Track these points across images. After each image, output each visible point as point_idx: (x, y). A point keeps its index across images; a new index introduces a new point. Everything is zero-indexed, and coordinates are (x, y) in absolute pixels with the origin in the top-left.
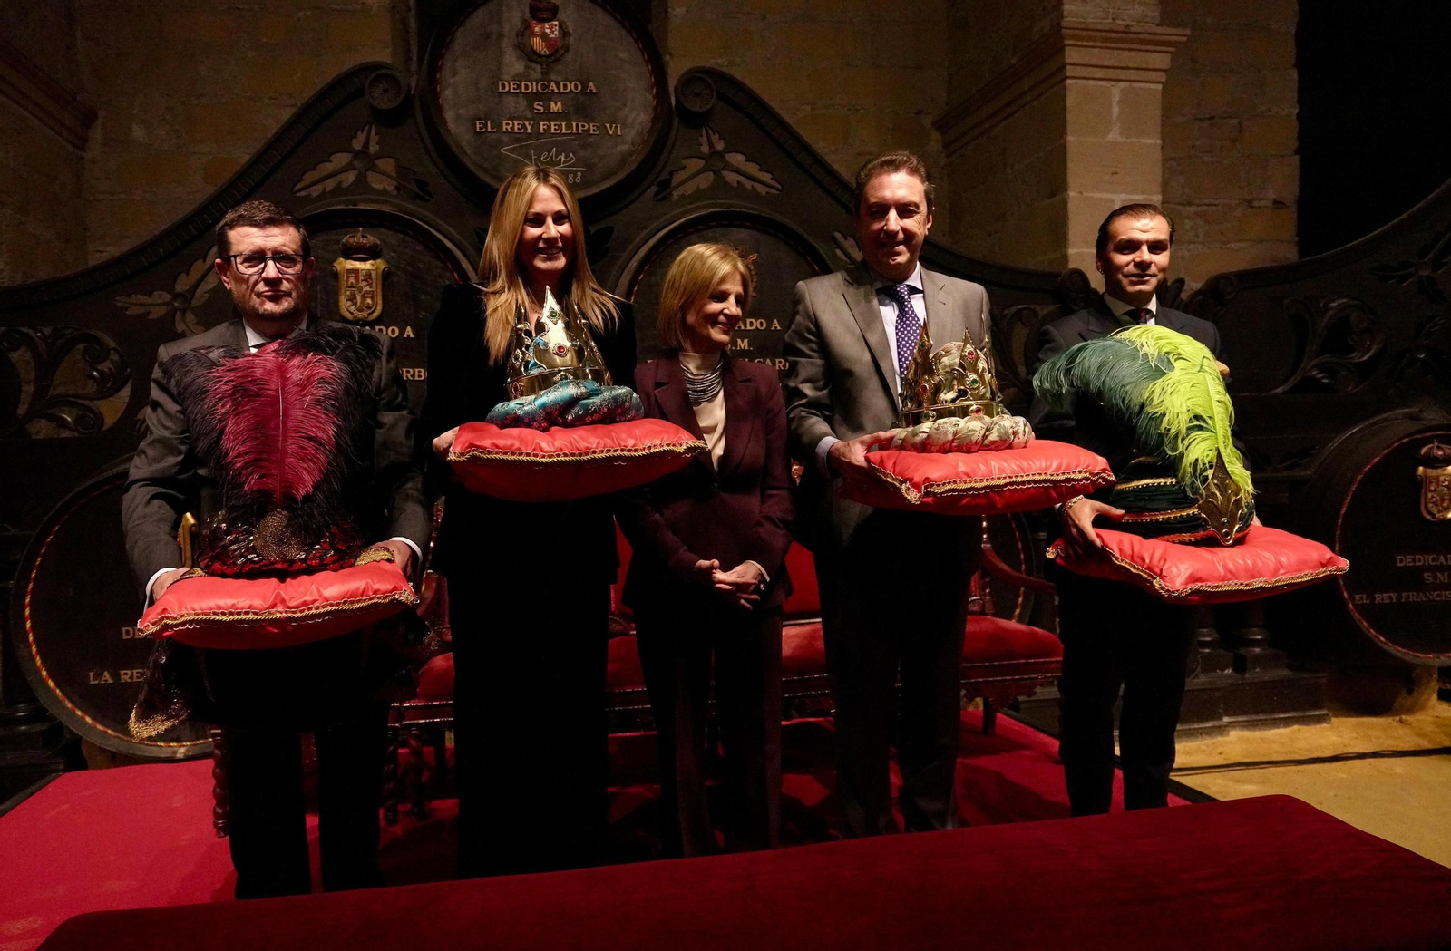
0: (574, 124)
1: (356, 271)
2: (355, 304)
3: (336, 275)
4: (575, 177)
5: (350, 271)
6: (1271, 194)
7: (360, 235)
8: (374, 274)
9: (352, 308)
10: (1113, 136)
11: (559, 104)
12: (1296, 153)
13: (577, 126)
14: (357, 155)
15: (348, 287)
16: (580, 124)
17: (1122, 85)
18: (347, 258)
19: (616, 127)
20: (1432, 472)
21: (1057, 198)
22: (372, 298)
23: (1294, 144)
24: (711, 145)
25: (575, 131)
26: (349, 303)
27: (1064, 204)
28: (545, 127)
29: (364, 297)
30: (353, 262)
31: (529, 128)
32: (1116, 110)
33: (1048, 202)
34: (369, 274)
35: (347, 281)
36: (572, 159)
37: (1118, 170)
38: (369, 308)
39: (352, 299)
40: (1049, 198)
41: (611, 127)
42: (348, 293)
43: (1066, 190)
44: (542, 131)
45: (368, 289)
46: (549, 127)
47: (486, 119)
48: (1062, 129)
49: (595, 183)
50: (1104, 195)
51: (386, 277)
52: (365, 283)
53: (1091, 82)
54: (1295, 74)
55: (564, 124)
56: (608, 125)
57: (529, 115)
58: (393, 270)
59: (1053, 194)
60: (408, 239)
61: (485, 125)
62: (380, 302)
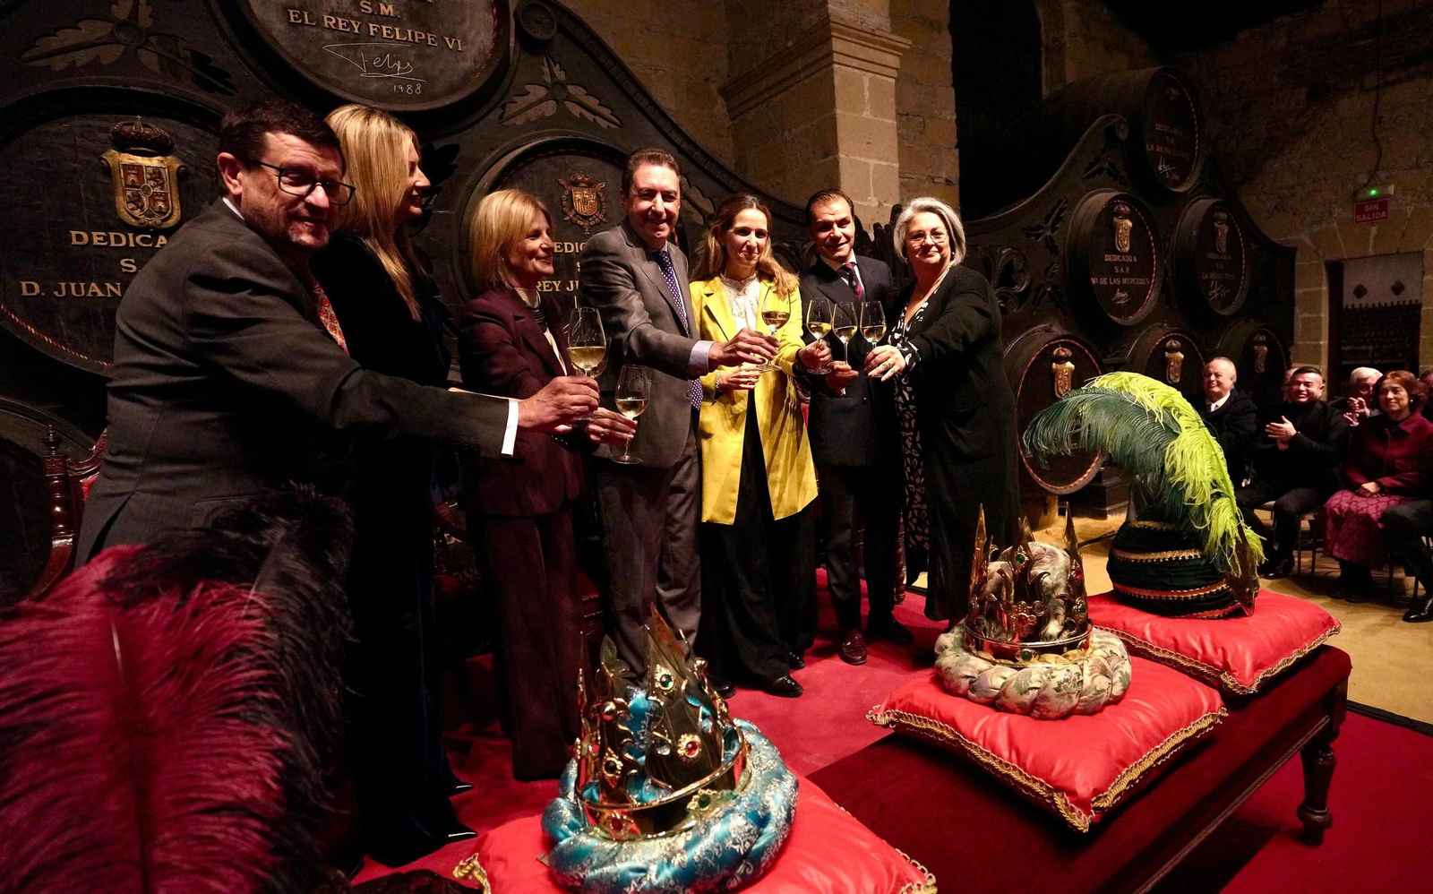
0: (409, 32)
1: (139, 169)
2: (142, 208)
3: (107, 171)
4: (414, 88)
5: (127, 167)
6: (944, 175)
7: (138, 123)
8: (165, 173)
9: (137, 213)
10: (866, 114)
11: (390, 7)
12: (956, 147)
13: (413, 34)
14: (121, 25)
15: (127, 186)
16: (416, 33)
17: (870, 74)
18: (122, 150)
19: (456, 42)
20: (1060, 367)
21: (830, 158)
22: (165, 201)
23: (955, 141)
24: (552, 74)
25: (410, 39)
26: (131, 206)
27: (836, 163)
28: (376, 29)
29: (153, 199)
30: (132, 156)
31: (356, 27)
32: (867, 94)
33: (823, 161)
34: (156, 174)
35: (126, 178)
36: (409, 69)
37: (870, 141)
38: (161, 212)
39: (136, 200)
40: (823, 158)
41: (451, 42)
42: (129, 193)
43: (837, 152)
44: (372, 34)
45: (158, 190)
46: (380, 30)
47: (302, 8)
48: (832, 103)
49: (436, 97)
50: (863, 159)
51: (182, 177)
52: (152, 183)
53: (850, 69)
54: (952, 91)
55: (397, 30)
56: (447, 39)
57: (356, 14)
58: (192, 170)
59: (826, 155)
60: (208, 135)
61: (301, 16)
62: (177, 206)
